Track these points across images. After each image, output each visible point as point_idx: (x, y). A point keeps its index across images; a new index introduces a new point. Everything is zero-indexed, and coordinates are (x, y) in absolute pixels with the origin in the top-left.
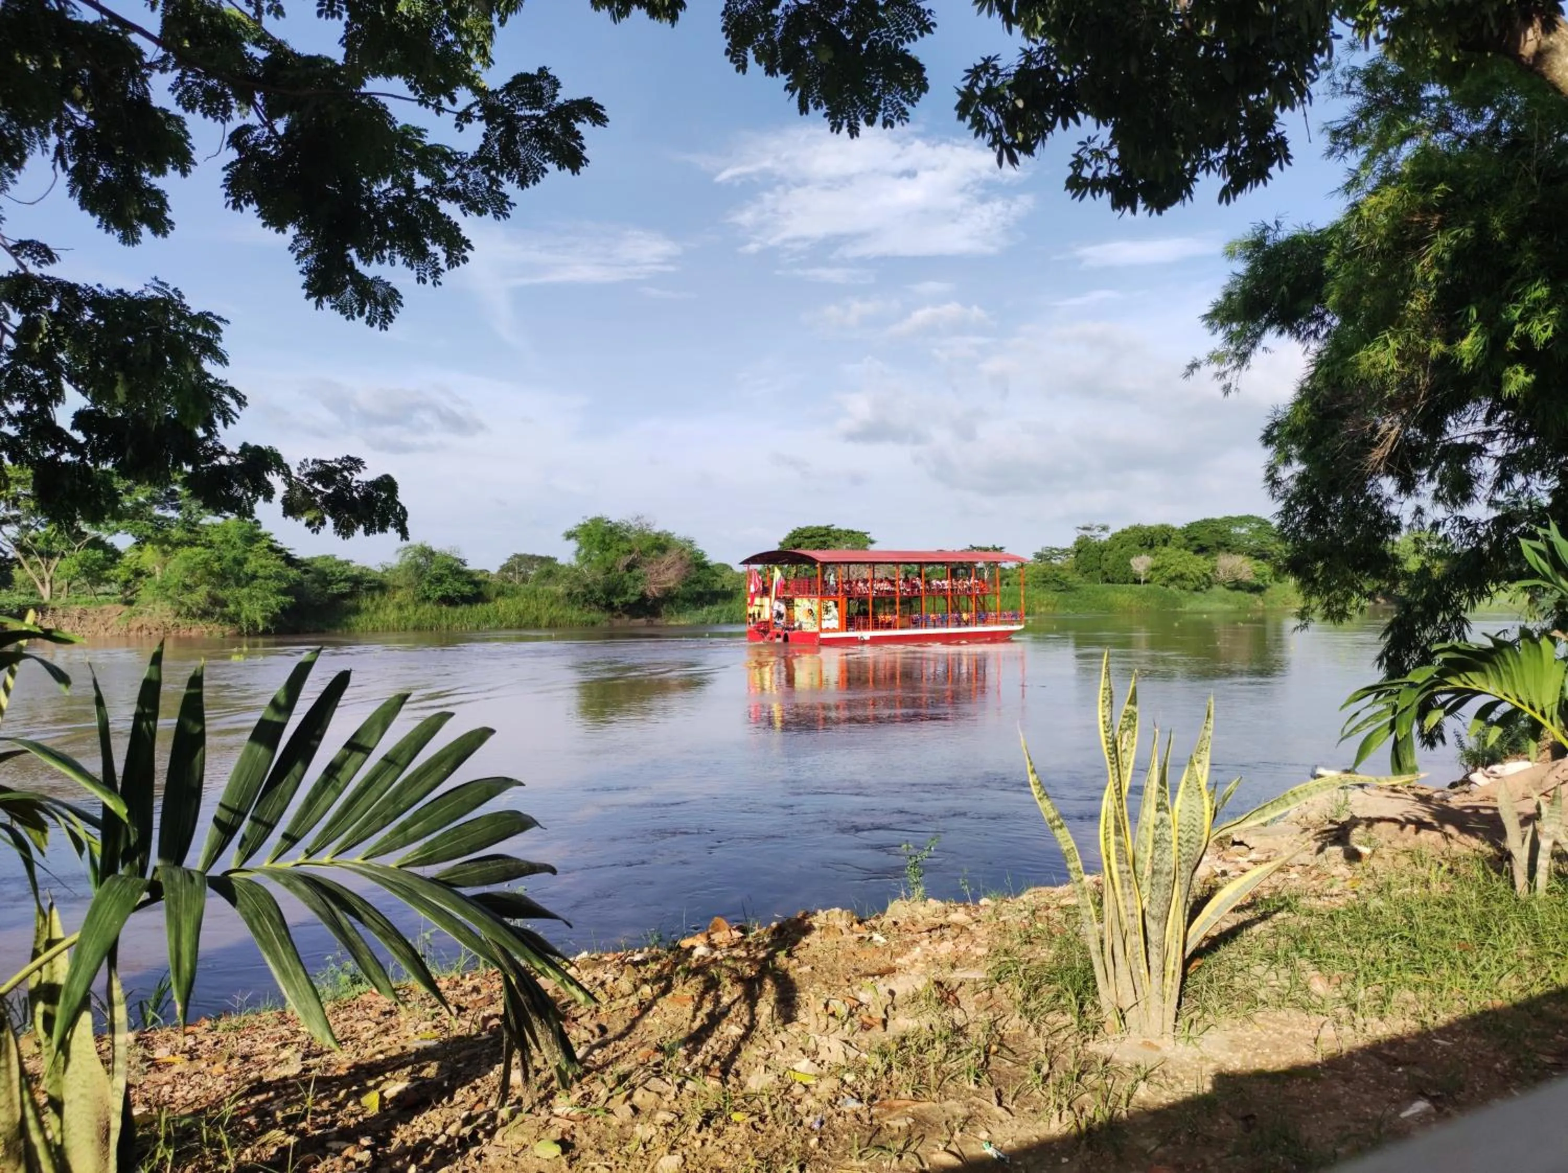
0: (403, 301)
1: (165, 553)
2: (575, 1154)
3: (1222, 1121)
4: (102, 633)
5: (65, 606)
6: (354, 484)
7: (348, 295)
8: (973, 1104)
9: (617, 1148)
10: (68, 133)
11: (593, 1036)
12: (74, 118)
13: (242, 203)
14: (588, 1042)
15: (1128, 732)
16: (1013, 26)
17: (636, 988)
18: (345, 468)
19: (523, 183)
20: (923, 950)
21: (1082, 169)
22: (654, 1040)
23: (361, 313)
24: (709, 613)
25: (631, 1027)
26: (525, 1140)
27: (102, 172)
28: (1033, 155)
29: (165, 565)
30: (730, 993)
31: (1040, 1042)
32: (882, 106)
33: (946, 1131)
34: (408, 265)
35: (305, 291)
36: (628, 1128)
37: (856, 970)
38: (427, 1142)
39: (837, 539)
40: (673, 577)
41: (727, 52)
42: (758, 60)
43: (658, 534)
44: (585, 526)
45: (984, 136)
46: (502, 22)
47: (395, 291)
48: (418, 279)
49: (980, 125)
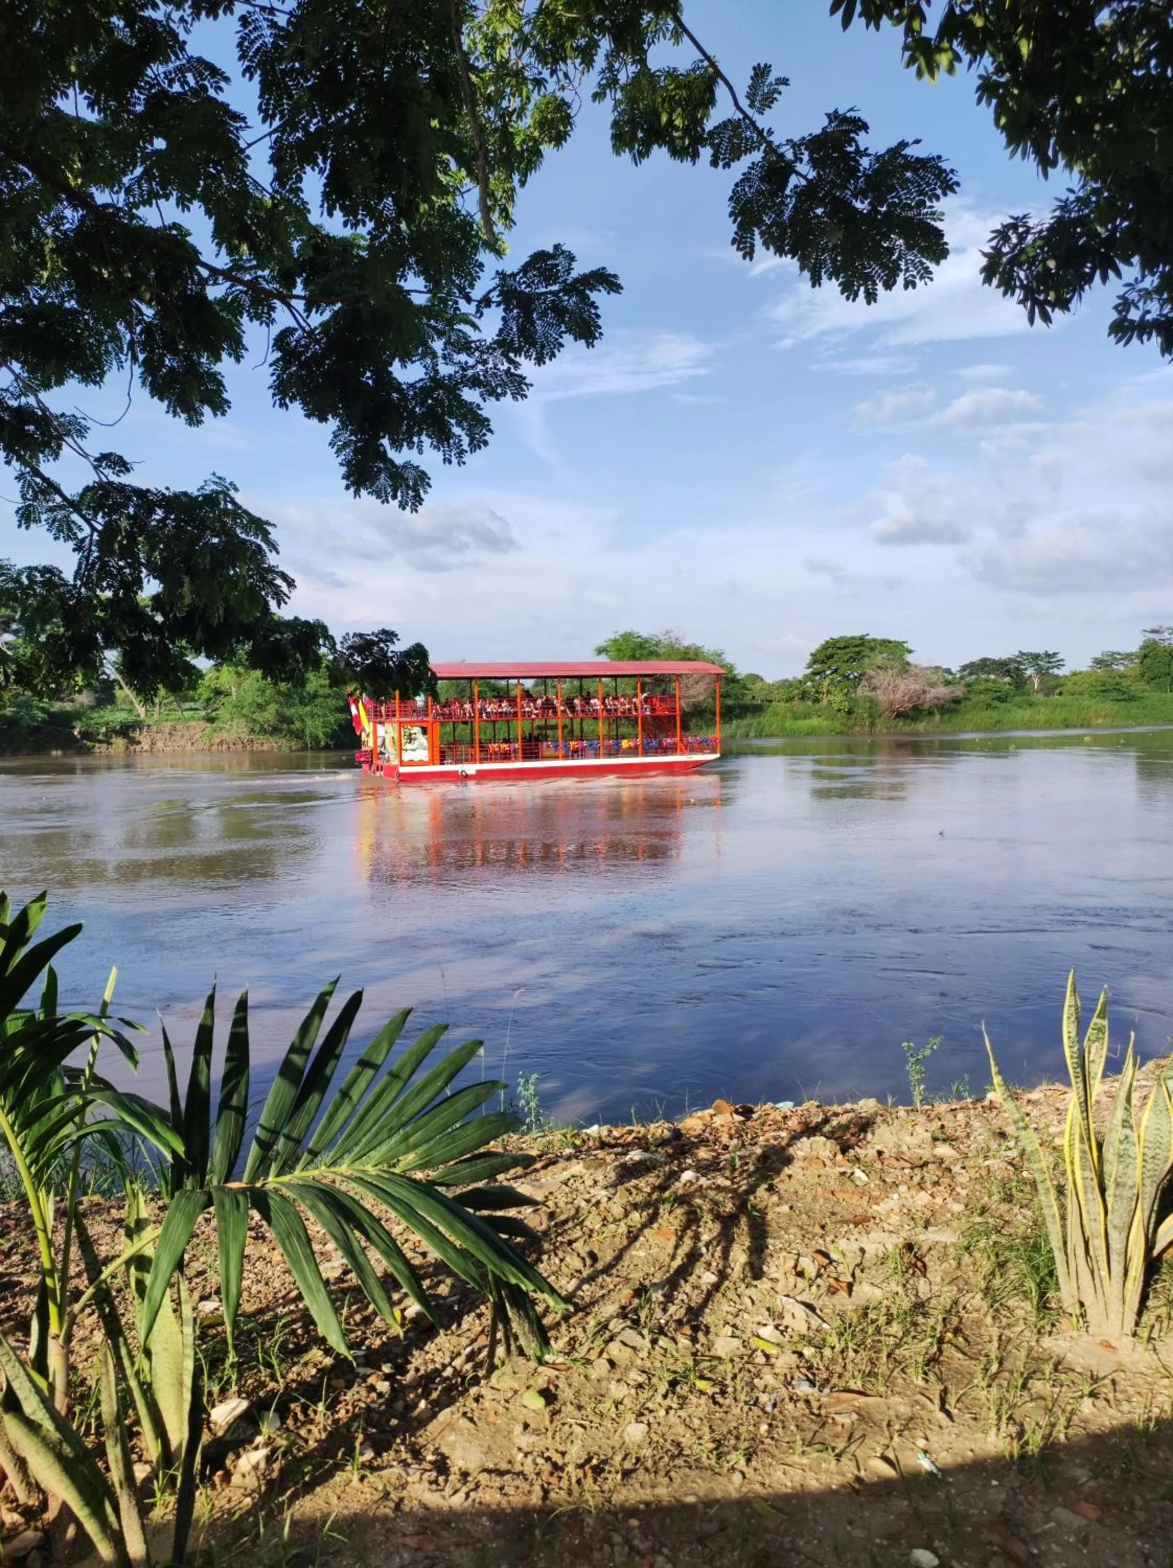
0: (431, 482)
1: (238, 674)
2: (557, 1407)
3: (1161, 1455)
4: (189, 747)
5: (157, 722)
6: (390, 655)
7: (382, 481)
8: (917, 1402)
9: (593, 1405)
10: (138, 329)
11: (585, 1266)
12: (142, 314)
13: (287, 400)
14: (580, 1272)
15: (1097, 1044)
16: (1049, 169)
17: (626, 1215)
18: (381, 640)
19: (540, 360)
20: (900, 1198)
21: (1128, 312)
22: (637, 1276)
23: (394, 497)
24: (737, 728)
25: (618, 1258)
26: (516, 1386)
27: (167, 362)
28: (1069, 310)
29: (240, 685)
30: (709, 1230)
31: (995, 1332)
32: (903, 267)
33: (887, 1434)
34: (435, 447)
35: (345, 482)
36: (604, 1383)
37: (833, 1214)
38: (437, 1372)
39: (872, 649)
40: (702, 690)
41: (734, 241)
42: (766, 244)
43: (688, 648)
44: (616, 641)
45: (1013, 294)
46: (523, 183)
47: (424, 473)
48: (445, 460)
49: (1008, 285)
